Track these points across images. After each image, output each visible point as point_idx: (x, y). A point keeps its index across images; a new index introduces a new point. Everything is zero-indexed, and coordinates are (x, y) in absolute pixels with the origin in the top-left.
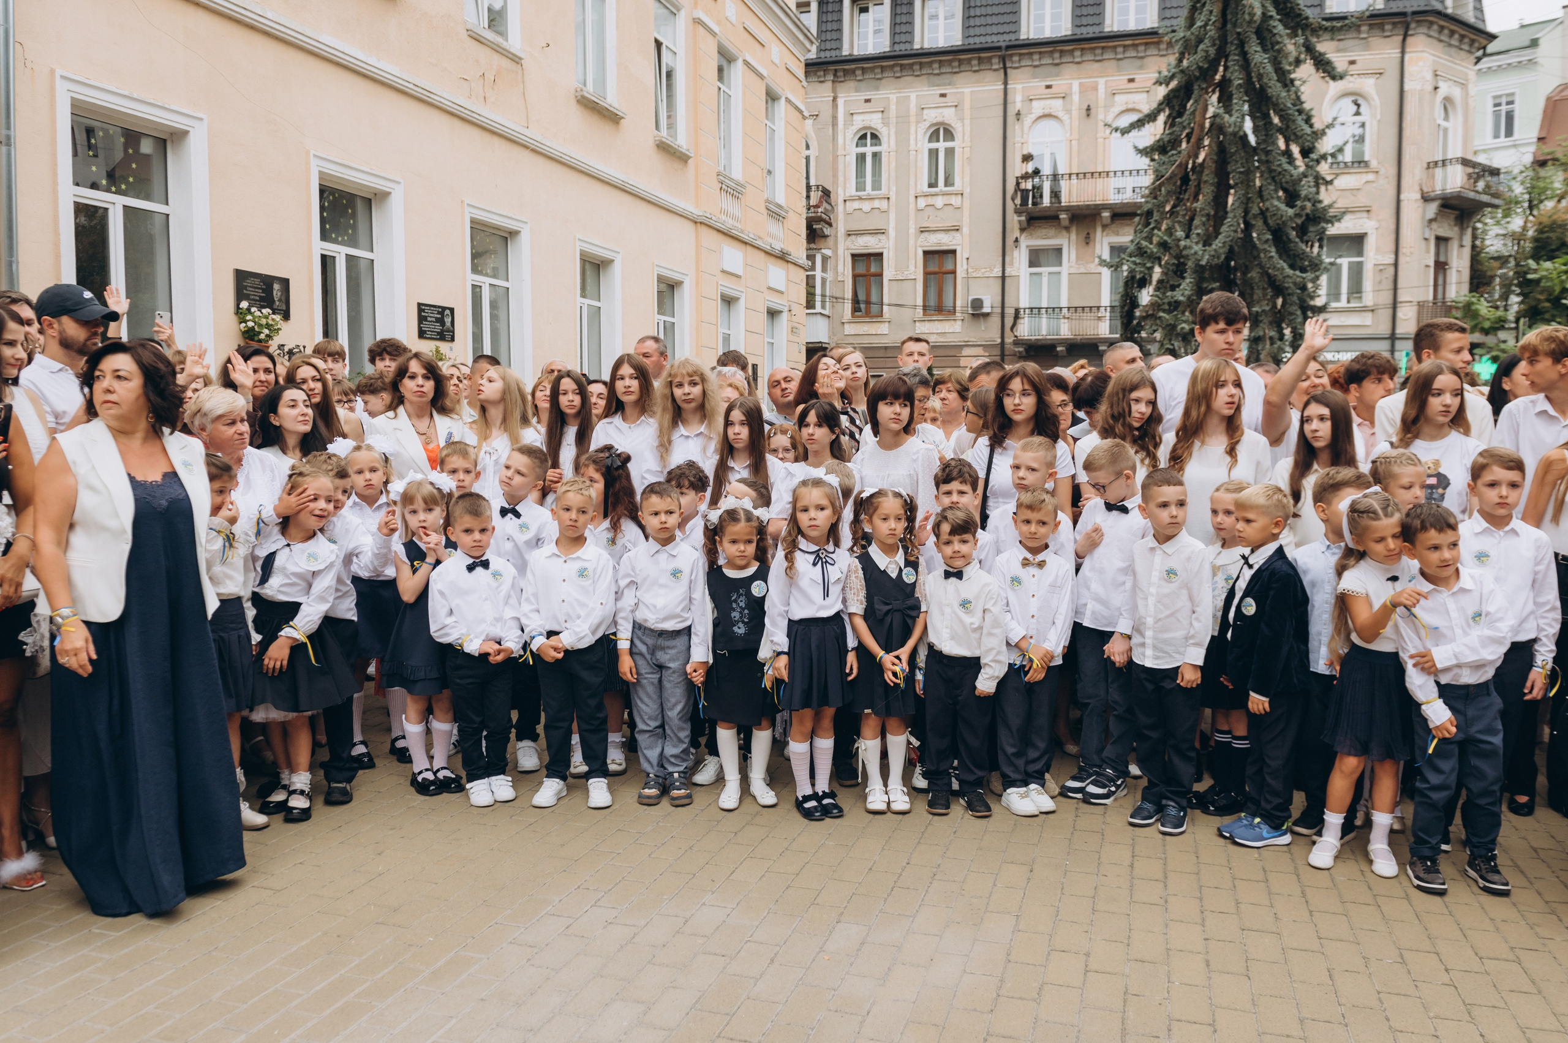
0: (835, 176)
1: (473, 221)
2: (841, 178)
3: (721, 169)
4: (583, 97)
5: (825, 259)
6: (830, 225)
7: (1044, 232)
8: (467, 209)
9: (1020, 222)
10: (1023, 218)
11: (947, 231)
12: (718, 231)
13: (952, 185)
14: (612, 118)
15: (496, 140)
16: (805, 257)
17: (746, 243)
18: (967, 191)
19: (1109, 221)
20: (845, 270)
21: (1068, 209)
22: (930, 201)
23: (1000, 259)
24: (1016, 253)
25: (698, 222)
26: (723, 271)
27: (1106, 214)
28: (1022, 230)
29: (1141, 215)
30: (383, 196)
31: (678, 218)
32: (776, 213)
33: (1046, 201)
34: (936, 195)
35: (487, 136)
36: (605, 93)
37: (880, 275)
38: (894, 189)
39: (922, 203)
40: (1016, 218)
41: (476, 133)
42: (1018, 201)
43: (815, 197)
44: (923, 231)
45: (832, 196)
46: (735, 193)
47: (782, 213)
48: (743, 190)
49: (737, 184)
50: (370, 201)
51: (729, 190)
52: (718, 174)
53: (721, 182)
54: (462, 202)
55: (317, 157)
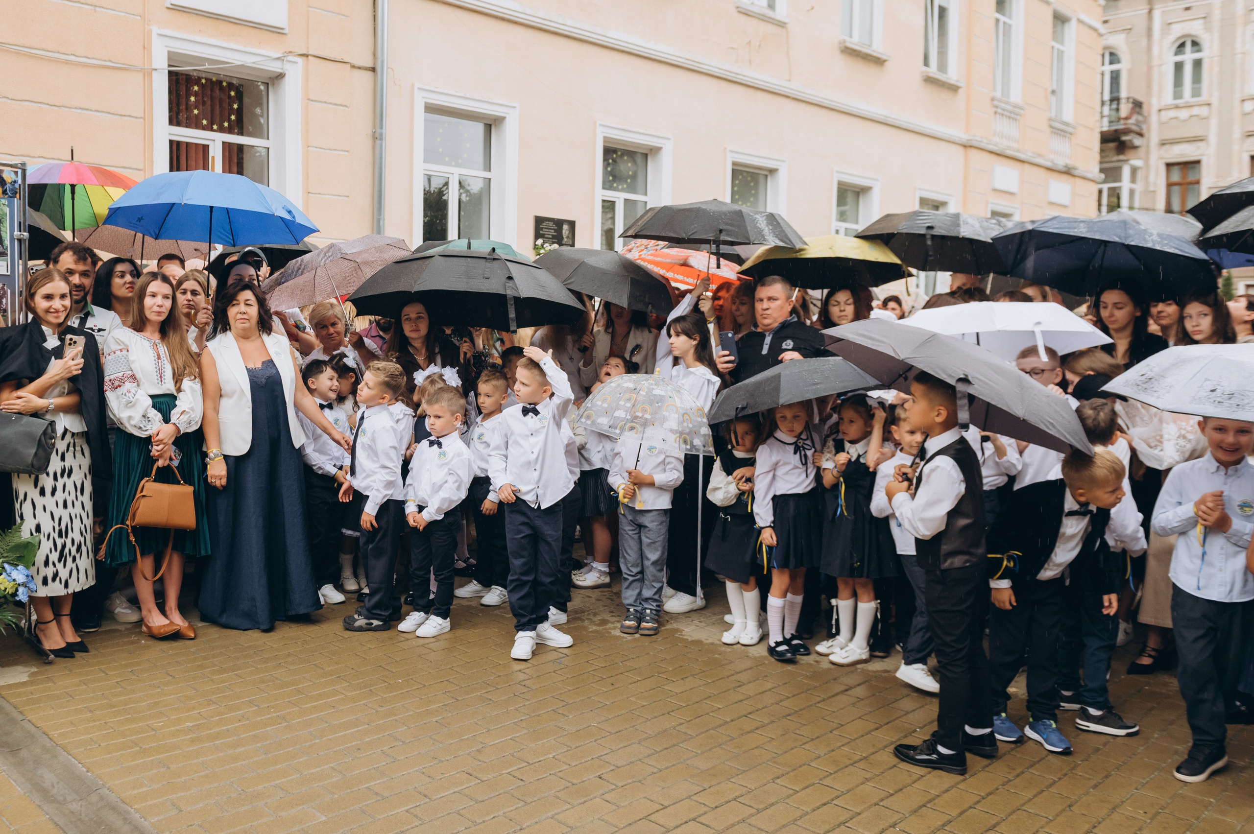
0: (1149, 87)
1: (734, 163)
2: (1155, 88)
3: (998, 94)
4: (847, 48)
5: (1134, 171)
6: (1141, 135)
8: (728, 155)
12: (991, 152)
14: (878, 61)
15: (760, 94)
16: (1096, 169)
17: (1022, 161)
20: (1158, 179)
25: (966, 146)
26: (995, 190)
30: (655, 150)
31: (944, 144)
32: (1061, 130)
35: (751, 91)
36: (871, 41)
37: (1198, 182)
38: (1215, 94)
39: (1249, 106)
41: (741, 90)
43: (1125, 109)
44: (1249, 135)
45: (1145, 107)
46: (1013, 115)
47: (1069, 129)
48: (1021, 112)
49: (1015, 106)
50: (646, 155)
51: (1006, 113)
52: (993, 99)
53: (997, 107)
54: (725, 149)
55: (600, 125)
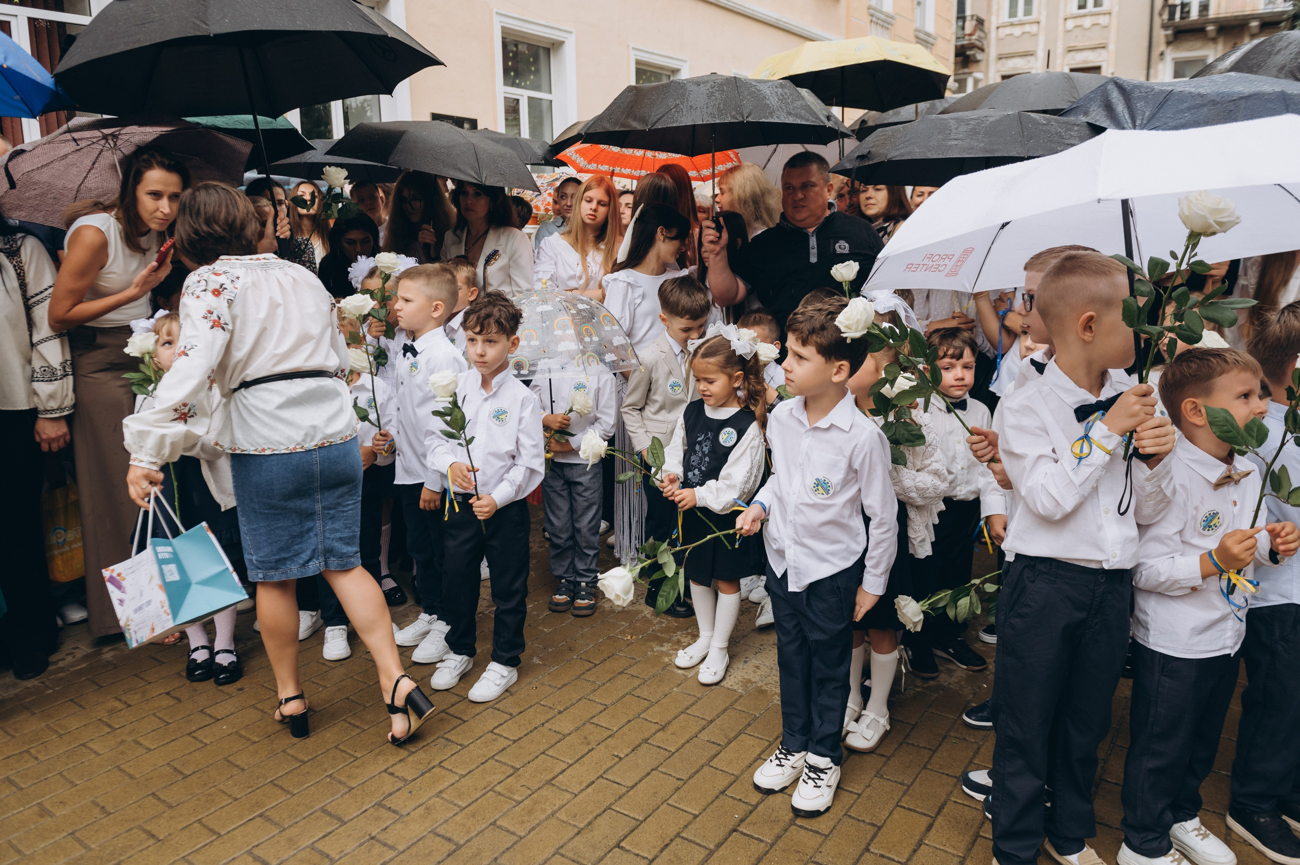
0: (989, 6)
1: (638, 62)
2: (995, 8)
3: (873, 3)
5: (976, 82)
6: (982, 50)
7: (1190, 44)
8: (632, 53)
9: (1167, 36)
10: (1169, 32)
11: (1093, 49)
13: (1101, 5)
18: (1115, 10)
19: (1255, 31)
21: (1215, 21)
22: (1079, 22)
23: (1145, 72)
24: (1161, 66)
27: (1254, 24)
28: (1169, 43)
29: (1287, 20)
30: (557, 45)
33: (1194, 14)
34: (1085, 16)
38: (1044, 13)
39: (1070, 24)
40: (1163, 33)
42: (1166, 16)
43: (969, 26)
44: (1070, 50)
45: (986, 24)
46: (885, 24)
47: (931, 40)
48: (893, 21)
49: (888, 16)
50: (549, 50)
51: (879, 22)
52: (869, 8)
53: (872, 15)
54: (628, 46)
55: (497, 13)
